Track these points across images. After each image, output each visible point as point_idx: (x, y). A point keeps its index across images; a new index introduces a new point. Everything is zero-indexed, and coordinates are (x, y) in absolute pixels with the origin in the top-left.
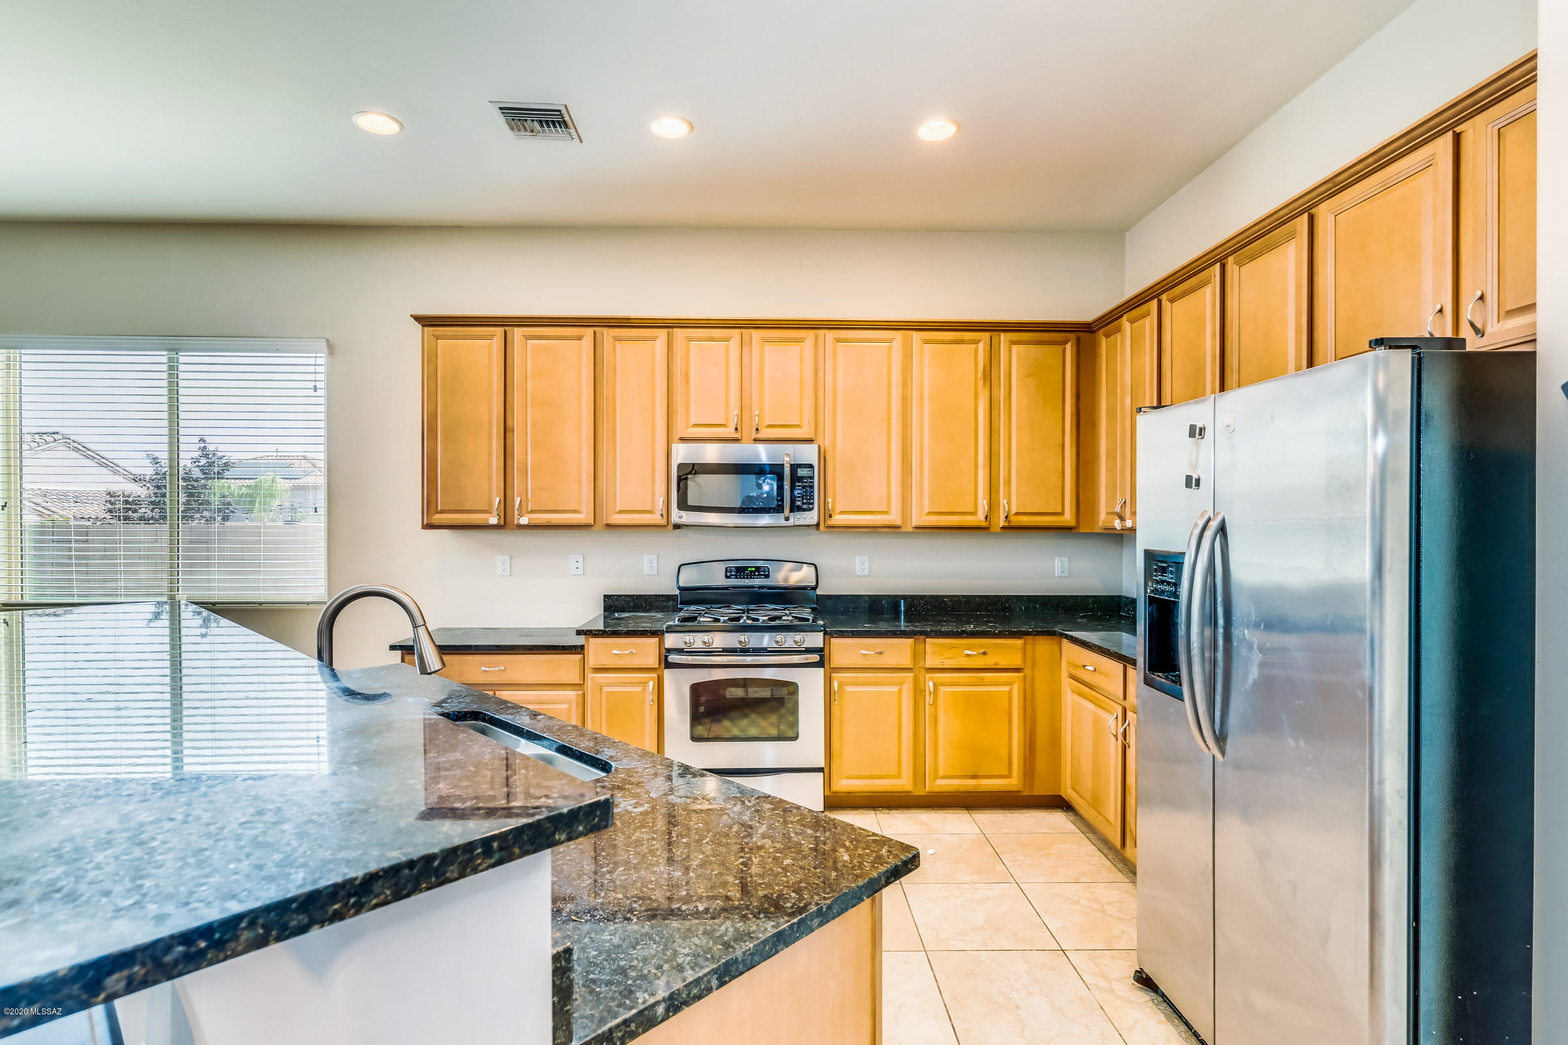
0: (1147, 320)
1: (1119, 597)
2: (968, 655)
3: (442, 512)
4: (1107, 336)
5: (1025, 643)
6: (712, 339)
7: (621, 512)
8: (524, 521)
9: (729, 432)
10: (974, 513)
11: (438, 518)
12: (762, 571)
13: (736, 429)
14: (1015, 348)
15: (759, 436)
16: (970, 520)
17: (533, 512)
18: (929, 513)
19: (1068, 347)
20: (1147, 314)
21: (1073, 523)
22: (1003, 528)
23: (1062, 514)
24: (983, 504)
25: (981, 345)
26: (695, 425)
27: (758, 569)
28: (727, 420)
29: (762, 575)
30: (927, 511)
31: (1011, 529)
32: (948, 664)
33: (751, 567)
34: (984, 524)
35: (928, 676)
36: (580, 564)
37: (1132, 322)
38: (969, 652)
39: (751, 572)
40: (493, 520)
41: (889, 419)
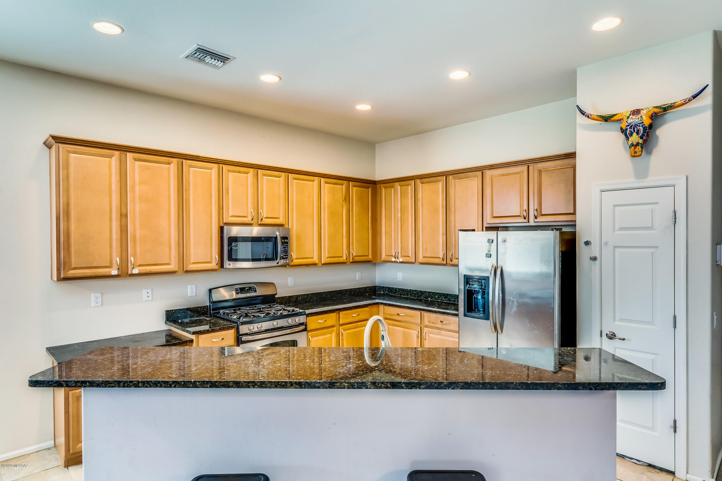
0: (410, 187)
1: (376, 286)
2: (353, 317)
3: (75, 268)
4: (385, 188)
5: (369, 309)
6: (239, 172)
7: (194, 263)
8: (136, 271)
9: (248, 220)
10: (342, 257)
11: (72, 273)
12: (252, 289)
13: (252, 219)
14: (354, 188)
15: (262, 223)
16: (341, 260)
17: (140, 266)
18: (328, 257)
19: (370, 189)
20: (410, 185)
21: (371, 259)
22: (352, 262)
23: (368, 256)
24: (345, 251)
25: (344, 186)
26: (232, 216)
27: (250, 288)
28: (247, 214)
29: (253, 291)
30: (327, 257)
31: (354, 262)
32: (347, 321)
33: (247, 287)
34: (346, 261)
35: (340, 328)
36: (150, 294)
37: (400, 186)
38: (353, 315)
39: (247, 289)
40: (114, 272)
41: (313, 216)
